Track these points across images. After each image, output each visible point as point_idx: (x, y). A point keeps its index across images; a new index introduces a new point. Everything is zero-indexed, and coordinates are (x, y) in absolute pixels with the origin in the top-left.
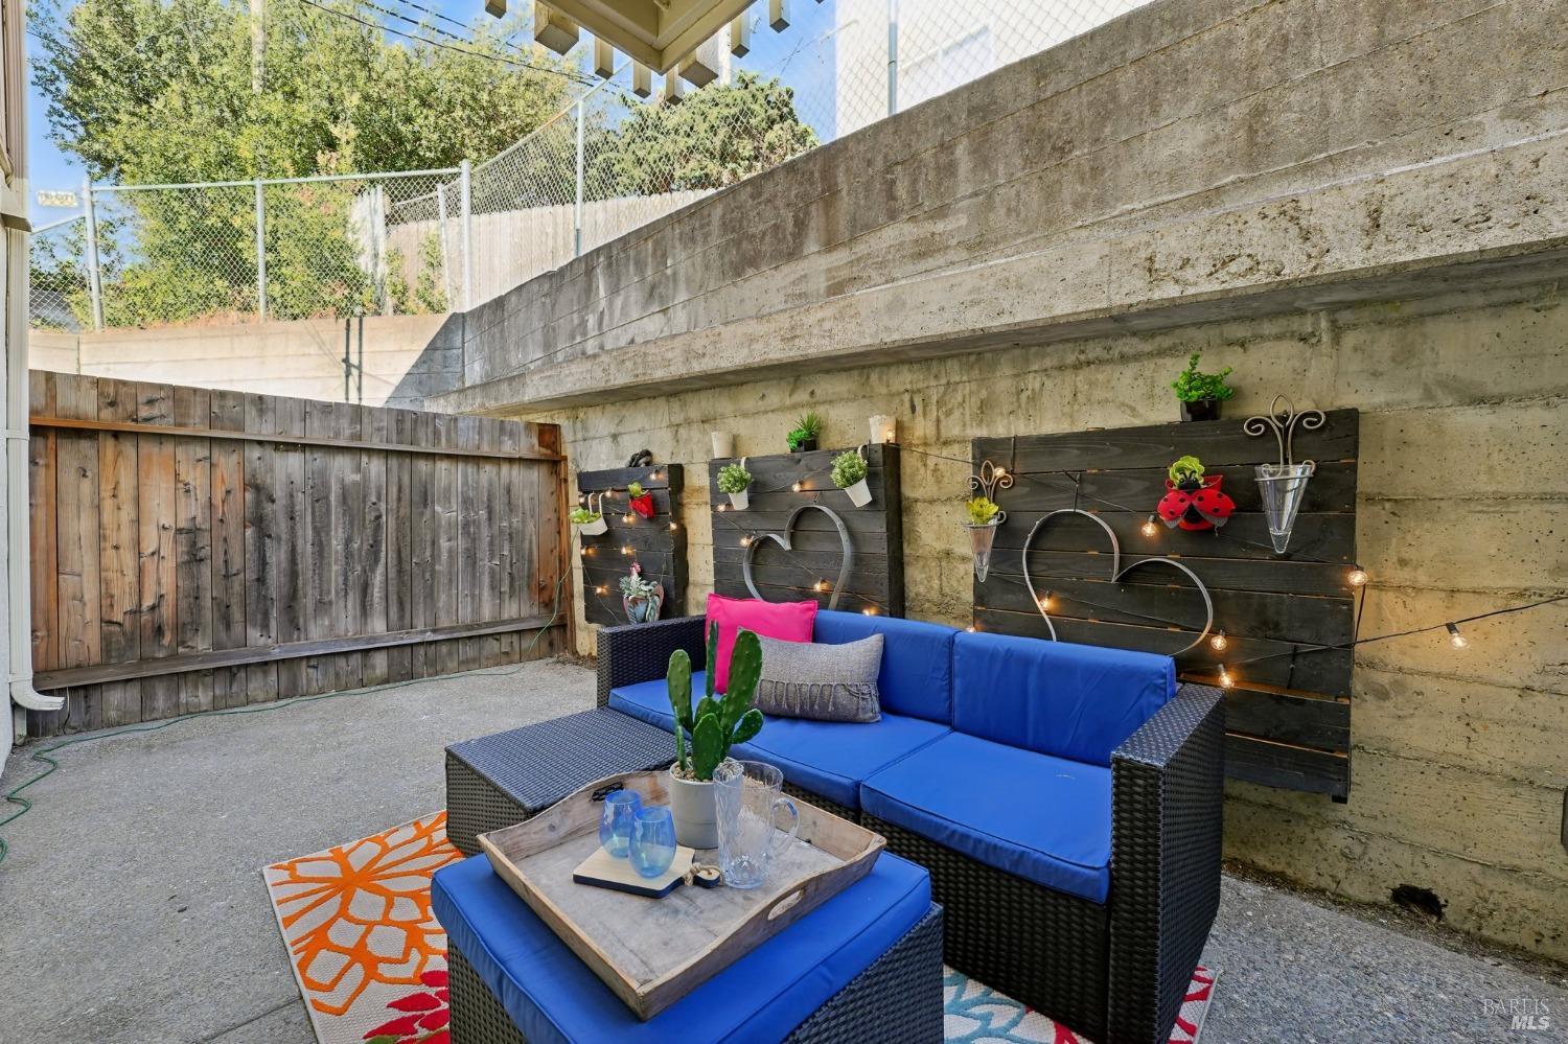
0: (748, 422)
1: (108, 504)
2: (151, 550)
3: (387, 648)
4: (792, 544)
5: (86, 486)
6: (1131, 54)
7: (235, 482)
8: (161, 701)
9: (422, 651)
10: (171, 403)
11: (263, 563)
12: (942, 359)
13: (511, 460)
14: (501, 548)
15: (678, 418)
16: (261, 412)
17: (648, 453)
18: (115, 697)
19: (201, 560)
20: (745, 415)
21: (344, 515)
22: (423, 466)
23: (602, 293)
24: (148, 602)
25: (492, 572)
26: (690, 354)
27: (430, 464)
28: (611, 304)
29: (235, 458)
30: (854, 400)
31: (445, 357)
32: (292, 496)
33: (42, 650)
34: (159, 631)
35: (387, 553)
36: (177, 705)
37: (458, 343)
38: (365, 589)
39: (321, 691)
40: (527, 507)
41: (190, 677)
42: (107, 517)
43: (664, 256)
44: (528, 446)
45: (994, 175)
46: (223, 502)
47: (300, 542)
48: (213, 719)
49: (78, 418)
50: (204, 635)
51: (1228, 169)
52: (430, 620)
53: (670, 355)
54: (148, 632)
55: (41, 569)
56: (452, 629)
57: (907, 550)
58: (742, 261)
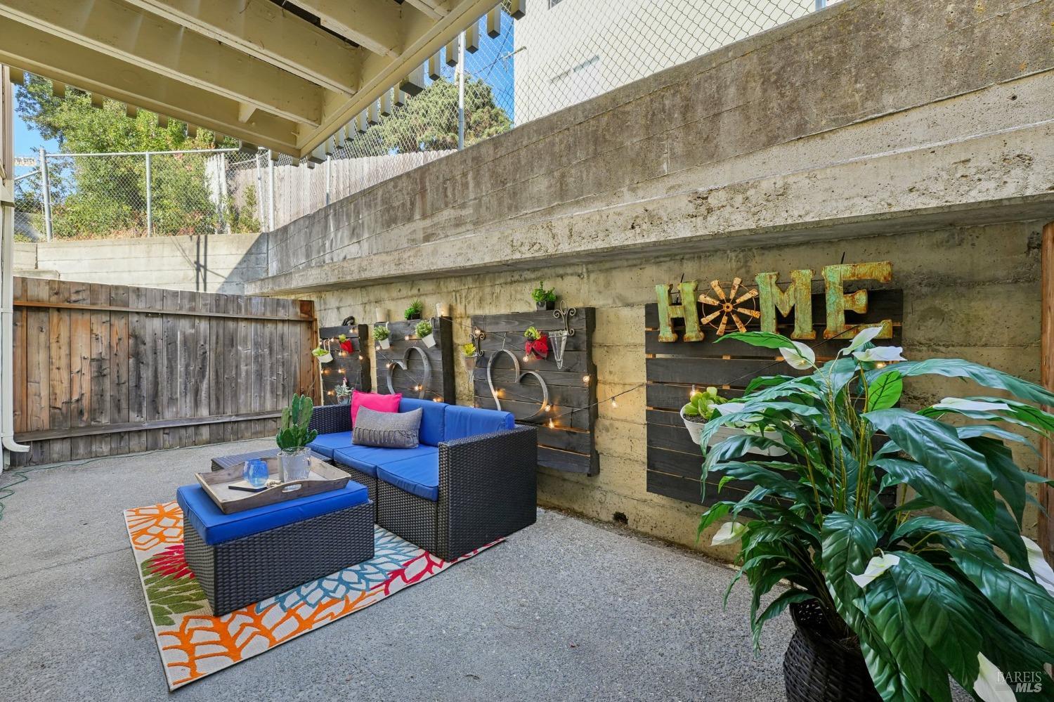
0: (394, 303)
1: (54, 346)
2: (77, 370)
3: (209, 424)
4: (408, 367)
5: (43, 336)
6: (525, 143)
7: (124, 335)
8: (82, 450)
9: (229, 426)
10: (89, 293)
11: (139, 377)
12: (466, 276)
13: (283, 321)
14: (278, 370)
15: (365, 300)
16: (138, 296)
17: (352, 318)
18: (57, 447)
19: (105, 375)
20: (393, 300)
21: (185, 351)
22: (231, 325)
23: (332, 229)
24: (75, 397)
25: (272, 384)
26: (361, 269)
27: (235, 324)
28: (336, 236)
29: (123, 321)
30: (435, 294)
31: (257, 259)
32: (155, 341)
33: (19, 420)
34: (81, 413)
35: (210, 373)
36: (91, 452)
37: (265, 251)
38: (197, 392)
39: (171, 447)
40: (293, 347)
41: (98, 438)
42: (54, 352)
43: (358, 213)
44: (294, 313)
45: (481, 190)
46: (117, 344)
47: (160, 367)
48: (111, 460)
49: (39, 301)
50: (106, 415)
51: (555, 199)
52: (234, 410)
53: (353, 268)
54: (75, 413)
55: (18, 379)
56: (247, 415)
57: (456, 370)
58: (390, 221)
